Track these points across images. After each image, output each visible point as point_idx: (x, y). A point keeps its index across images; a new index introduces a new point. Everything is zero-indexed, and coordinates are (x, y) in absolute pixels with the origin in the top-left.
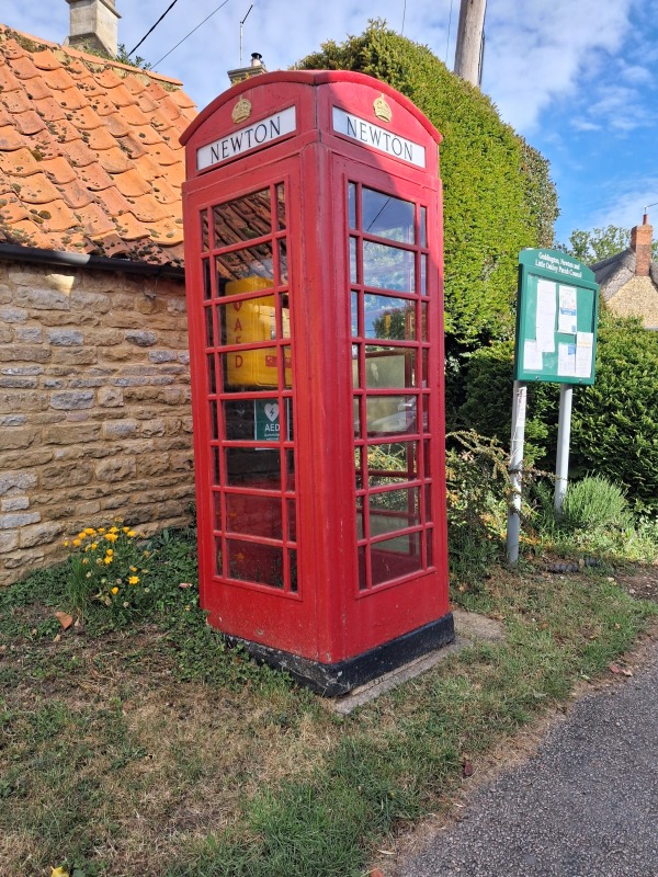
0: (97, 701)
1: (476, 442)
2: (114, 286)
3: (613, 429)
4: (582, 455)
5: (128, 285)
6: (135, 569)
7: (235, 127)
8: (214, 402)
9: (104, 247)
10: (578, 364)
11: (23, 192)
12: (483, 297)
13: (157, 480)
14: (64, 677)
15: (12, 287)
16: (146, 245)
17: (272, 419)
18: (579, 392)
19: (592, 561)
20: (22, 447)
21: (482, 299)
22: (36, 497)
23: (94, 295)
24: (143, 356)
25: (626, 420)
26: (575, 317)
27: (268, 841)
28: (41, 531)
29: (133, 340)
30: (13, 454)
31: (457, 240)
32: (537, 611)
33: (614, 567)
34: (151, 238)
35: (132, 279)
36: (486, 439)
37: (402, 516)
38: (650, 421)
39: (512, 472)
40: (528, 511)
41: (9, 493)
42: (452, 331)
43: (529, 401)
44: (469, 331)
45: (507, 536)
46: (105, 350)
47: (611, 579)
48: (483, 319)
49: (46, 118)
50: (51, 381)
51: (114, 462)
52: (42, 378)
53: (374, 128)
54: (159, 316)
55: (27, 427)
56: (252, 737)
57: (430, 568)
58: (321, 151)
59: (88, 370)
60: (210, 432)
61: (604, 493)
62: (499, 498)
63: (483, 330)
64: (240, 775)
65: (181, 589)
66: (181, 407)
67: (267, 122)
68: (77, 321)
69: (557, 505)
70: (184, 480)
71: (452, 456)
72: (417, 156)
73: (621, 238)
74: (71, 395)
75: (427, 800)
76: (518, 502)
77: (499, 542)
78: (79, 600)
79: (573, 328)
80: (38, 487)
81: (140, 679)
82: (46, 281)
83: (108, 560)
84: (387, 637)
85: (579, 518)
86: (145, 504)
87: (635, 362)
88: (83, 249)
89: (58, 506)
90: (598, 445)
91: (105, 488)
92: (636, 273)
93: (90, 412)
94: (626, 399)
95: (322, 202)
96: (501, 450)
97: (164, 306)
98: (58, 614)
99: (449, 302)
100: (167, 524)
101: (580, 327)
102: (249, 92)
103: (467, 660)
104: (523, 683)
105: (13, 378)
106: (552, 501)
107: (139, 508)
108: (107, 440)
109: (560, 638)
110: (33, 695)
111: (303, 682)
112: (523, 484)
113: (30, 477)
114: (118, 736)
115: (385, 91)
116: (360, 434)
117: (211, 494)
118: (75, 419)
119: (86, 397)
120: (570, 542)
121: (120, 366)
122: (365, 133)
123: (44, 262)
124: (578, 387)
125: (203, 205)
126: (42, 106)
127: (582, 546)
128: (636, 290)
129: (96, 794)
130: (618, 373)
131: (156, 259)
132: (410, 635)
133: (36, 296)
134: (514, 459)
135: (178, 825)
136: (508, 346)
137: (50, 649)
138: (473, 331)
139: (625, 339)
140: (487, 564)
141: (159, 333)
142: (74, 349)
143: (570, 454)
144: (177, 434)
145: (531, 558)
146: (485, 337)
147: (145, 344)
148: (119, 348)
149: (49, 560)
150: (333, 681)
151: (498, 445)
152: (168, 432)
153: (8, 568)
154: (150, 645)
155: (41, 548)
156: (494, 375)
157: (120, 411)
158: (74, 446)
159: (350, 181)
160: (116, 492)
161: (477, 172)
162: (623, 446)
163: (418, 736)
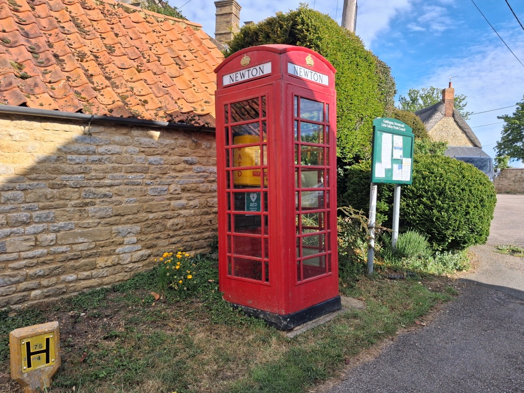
0: (177, 331)
1: (352, 212)
2: (178, 136)
3: (421, 206)
4: (406, 220)
5: (184, 136)
6: (189, 272)
7: (242, 68)
8: (229, 193)
9: (173, 117)
10: (404, 174)
11: (135, 91)
12: (356, 138)
13: (195, 230)
14: (160, 320)
15: (132, 137)
16: (192, 115)
17: (253, 201)
18: (404, 188)
19: (411, 274)
20: (135, 213)
21: (356, 139)
22: (140, 237)
23: (169, 141)
24: (190, 170)
25: (428, 202)
26: (402, 151)
27: (261, 384)
28: (142, 254)
29: (186, 162)
30: (130, 217)
31: (343, 110)
32: (382, 296)
33: (422, 277)
34: (194, 112)
35: (186, 133)
36: (357, 211)
37: (316, 248)
38: (440, 203)
39: (370, 228)
40: (378, 248)
41: (128, 235)
42: (340, 156)
43: (379, 192)
44: (349, 156)
45: (368, 260)
46: (173, 167)
47: (420, 283)
48: (356, 150)
49: (140, 50)
50: (148, 182)
51: (175, 221)
52: (145, 180)
53: (306, 70)
54: (199, 150)
55: (137, 204)
56: (249, 346)
57: (330, 273)
58: (283, 83)
59: (165, 176)
60: (227, 207)
61: (417, 240)
62: (364, 241)
63: (356, 155)
64: (246, 360)
65: (209, 282)
66: (207, 194)
67: (257, 67)
68: (161, 153)
69: (393, 245)
70: (207, 230)
71: (340, 219)
72: (324, 80)
73: (438, 94)
74: (157, 189)
75: (329, 372)
76: (373, 243)
77: (363, 263)
78: (163, 286)
79: (401, 156)
80: (141, 233)
81: (194, 322)
82: (147, 134)
83: (178, 267)
84: (310, 304)
85: (404, 252)
86: (189, 241)
87: (433, 173)
88: (165, 119)
89: (149, 242)
90: (414, 214)
91: (171, 233)
92: (445, 115)
93: (165, 197)
94: (428, 192)
95: (283, 107)
96: (365, 217)
97: (201, 145)
98: (152, 293)
99: (338, 141)
100: (199, 251)
101: (405, 156)
102: (249, 53)
103: (347, 317)
104: (373, 327)
105: (132, 180)
106: (390, 243)
107: (186, 244)
108: (173, 210)
109: (392, 309)
110: (147, 328)
111: (271, 324)
112: (376, 234)
113: (137, 228)
114: (190, 345)
115: (311, 52)
116: (298, 209)
117: (226, 236)
118: (159, 200)
119: (164, 189)
120: (399, 264)
121: (180, 174)
122: (303, 73)
123: (147, 125)
124: (403, 185)
125: (226, 102)
126: (136, 43)
127: (406, 266)
128: (445, 125)
129: (185, 366)
130: (424, 179)
131: (198, 123)
132: (320, 304)
133: (143, 142)
134: (371, 221)
135: (222, 379)
136: (368, 163)
137: (151, 309)
138: (350, 155)
139: (429, 161)
140: (357, 274)
141: (198, 158)
142: (159, 166)
143: (400, 219)
144: (205, 207)
145: (380, 271)
146: (357, 159)
147: (191, 164)
148: (180, 165)
149: (144, 268)
150: (285, 323)
151: (363, 214)
152: (201, 206)
153: (126, 272)
154: (197, 308)
155: (141, 263)
156: (361, 179)
157: (179, 196)
158: (158, 213)
159: (295, 96)
160: (176, 235)
161: (353, 76)
162: (426, 215)
163: (325, 348)
